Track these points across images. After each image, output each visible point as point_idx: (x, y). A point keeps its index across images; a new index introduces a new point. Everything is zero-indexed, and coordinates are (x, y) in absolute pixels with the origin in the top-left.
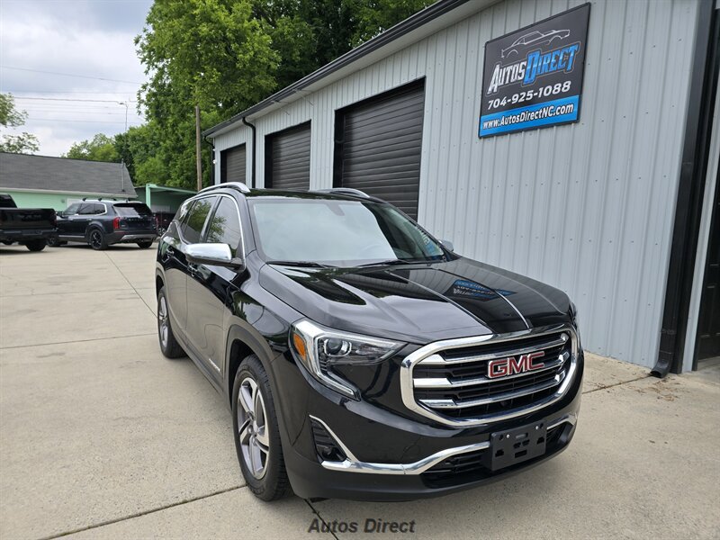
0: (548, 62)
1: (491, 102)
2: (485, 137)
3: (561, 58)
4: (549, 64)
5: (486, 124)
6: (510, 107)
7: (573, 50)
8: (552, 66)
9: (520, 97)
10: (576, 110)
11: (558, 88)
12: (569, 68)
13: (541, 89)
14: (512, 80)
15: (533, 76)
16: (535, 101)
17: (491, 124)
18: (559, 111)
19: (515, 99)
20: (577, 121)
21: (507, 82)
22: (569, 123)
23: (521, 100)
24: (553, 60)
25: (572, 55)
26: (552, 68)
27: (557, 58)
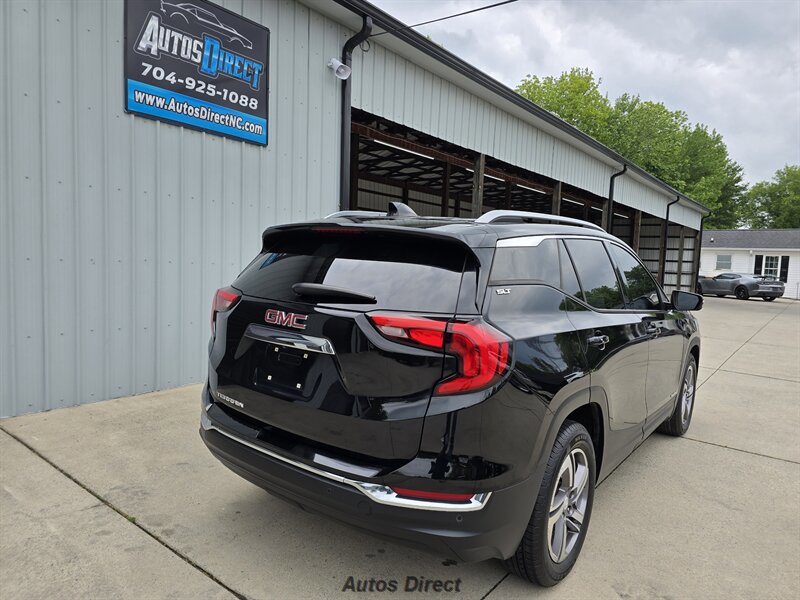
0: (232, 63)
1: (149, 67)
2: (138, 115)
3: (245, 68)
4: (233, 66)
5: (140, 96)
6: (180, 89)
7: (257, 67)
8: (236, 71)
9: (198, 85)
10: (265, 133)
11: (244, 100)
12: (255, 85)
13: (226, 91)
14: (183, 54)
15: (214, 69)
16: (217, 100)
17: (150, 99)
18: (248, 127)
19: (190, 83)
20: (265, 145)
21: (175, 52)
22: (258, 144)
23: (199, 90)
24: (237, 65)
25: (256, 72)
26: (236, 74)
27: (242, 66)
